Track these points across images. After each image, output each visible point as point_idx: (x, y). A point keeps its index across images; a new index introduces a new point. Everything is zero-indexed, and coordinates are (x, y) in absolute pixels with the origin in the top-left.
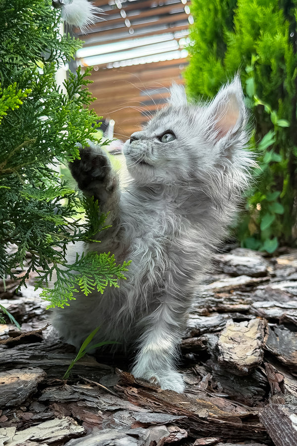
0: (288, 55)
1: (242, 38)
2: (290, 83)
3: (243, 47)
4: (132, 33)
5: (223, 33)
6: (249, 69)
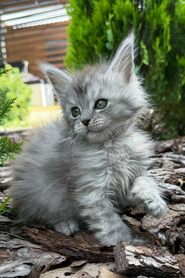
0: (135, 15)
1: (103, 4)
2: (136, 33)
3: (104, 9)
4: (37, 4)
6: (108, 23)
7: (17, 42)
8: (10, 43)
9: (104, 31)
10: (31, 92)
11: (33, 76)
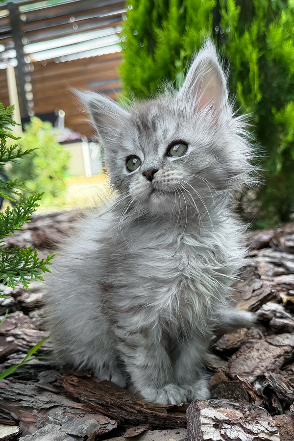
1: (169, 35)
3: (172, 43)
4: (75, 28)
5: (152, 30)
6: (178, 64)
7: (48, 84)
8: (38, 86)
9: (172, 74)
10: (68, 157)
11: (72, 132)
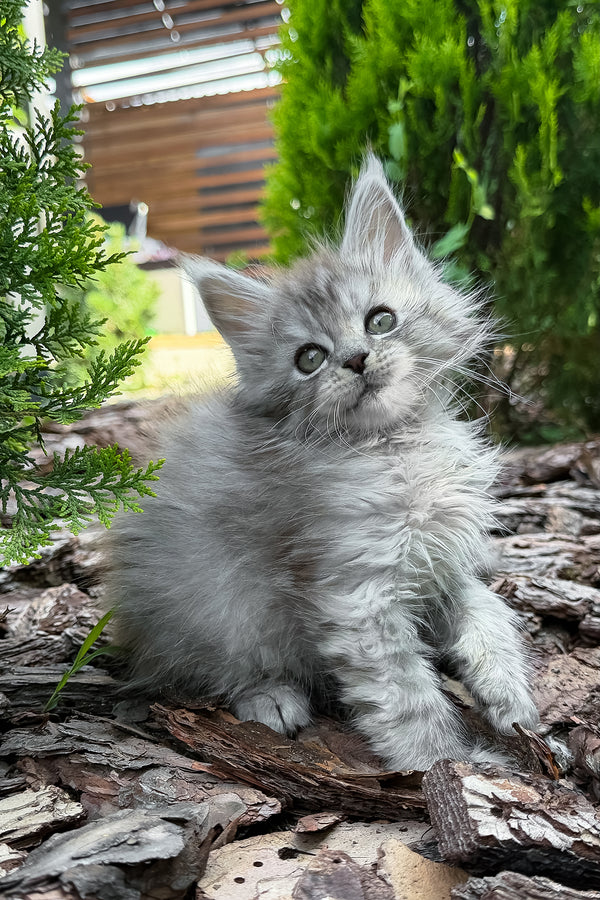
0: (466, 81)
1: (379, 48)
2: (471, 133)
3: (381, 64)
4: (176, 39)
5: (343, 39)
6: (395, 106)
7: (115, 149)
8: (97, 151)
9: (381, 125)
10: (155, 294)
11: (162, 247)
